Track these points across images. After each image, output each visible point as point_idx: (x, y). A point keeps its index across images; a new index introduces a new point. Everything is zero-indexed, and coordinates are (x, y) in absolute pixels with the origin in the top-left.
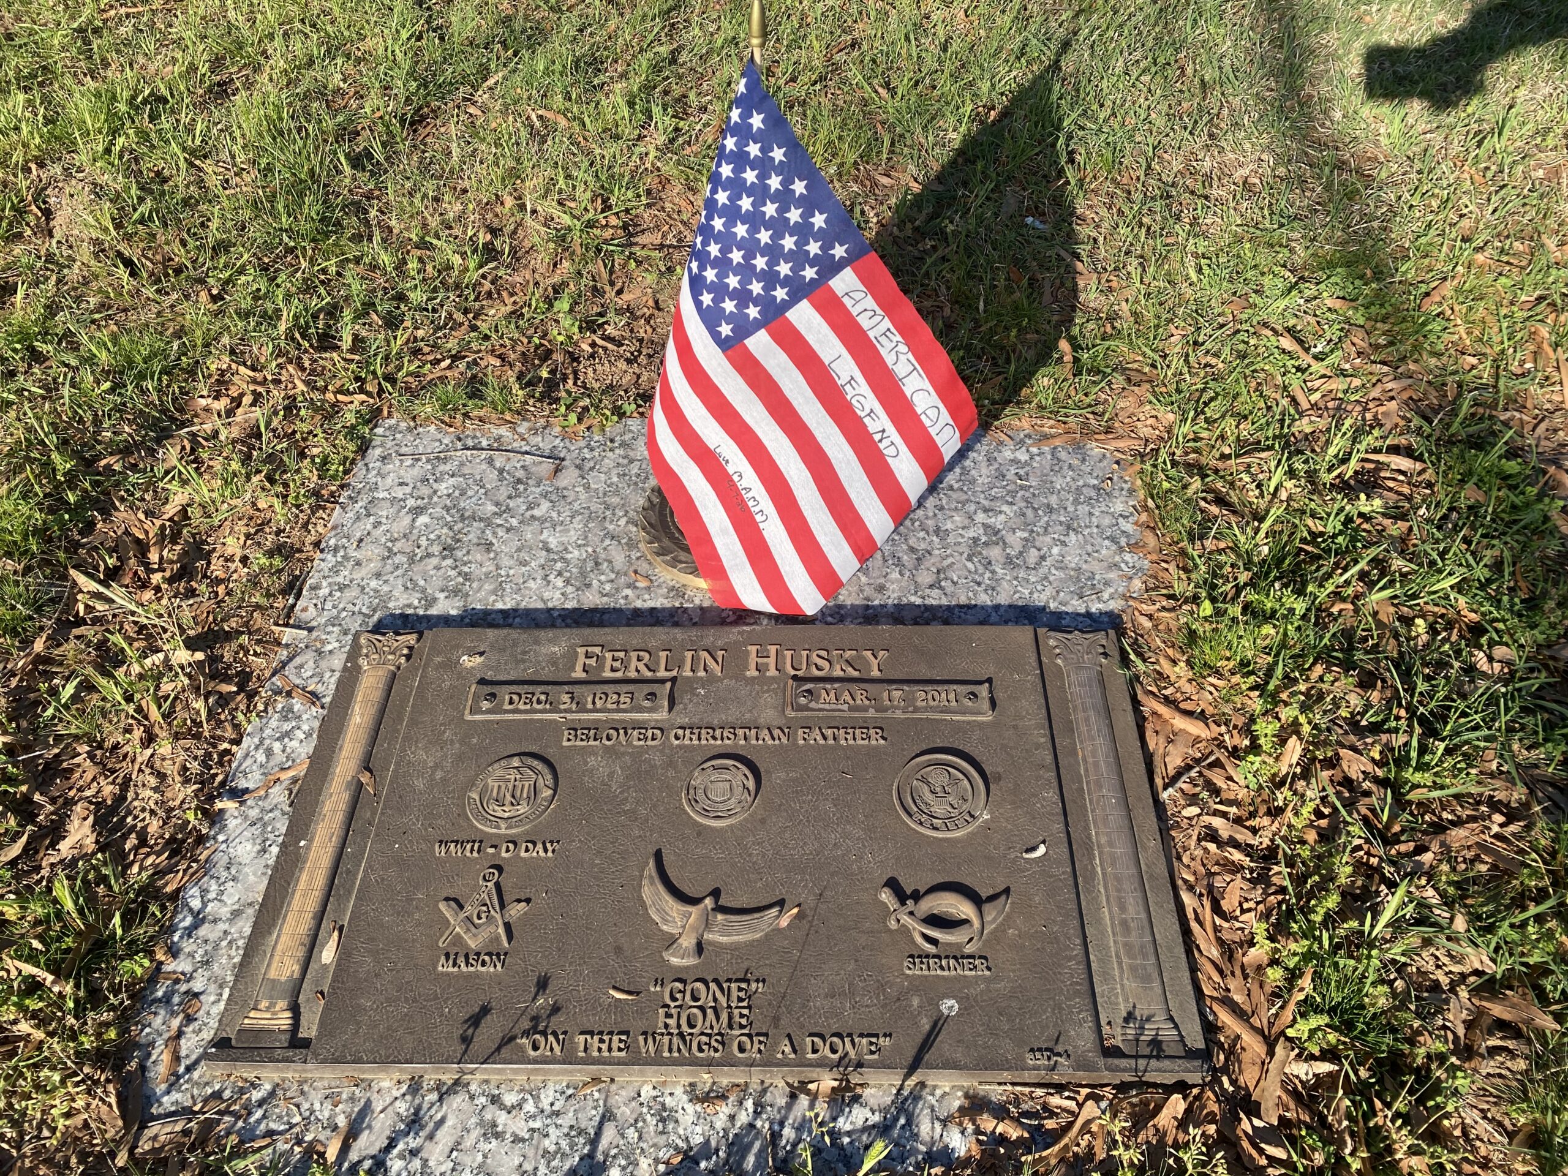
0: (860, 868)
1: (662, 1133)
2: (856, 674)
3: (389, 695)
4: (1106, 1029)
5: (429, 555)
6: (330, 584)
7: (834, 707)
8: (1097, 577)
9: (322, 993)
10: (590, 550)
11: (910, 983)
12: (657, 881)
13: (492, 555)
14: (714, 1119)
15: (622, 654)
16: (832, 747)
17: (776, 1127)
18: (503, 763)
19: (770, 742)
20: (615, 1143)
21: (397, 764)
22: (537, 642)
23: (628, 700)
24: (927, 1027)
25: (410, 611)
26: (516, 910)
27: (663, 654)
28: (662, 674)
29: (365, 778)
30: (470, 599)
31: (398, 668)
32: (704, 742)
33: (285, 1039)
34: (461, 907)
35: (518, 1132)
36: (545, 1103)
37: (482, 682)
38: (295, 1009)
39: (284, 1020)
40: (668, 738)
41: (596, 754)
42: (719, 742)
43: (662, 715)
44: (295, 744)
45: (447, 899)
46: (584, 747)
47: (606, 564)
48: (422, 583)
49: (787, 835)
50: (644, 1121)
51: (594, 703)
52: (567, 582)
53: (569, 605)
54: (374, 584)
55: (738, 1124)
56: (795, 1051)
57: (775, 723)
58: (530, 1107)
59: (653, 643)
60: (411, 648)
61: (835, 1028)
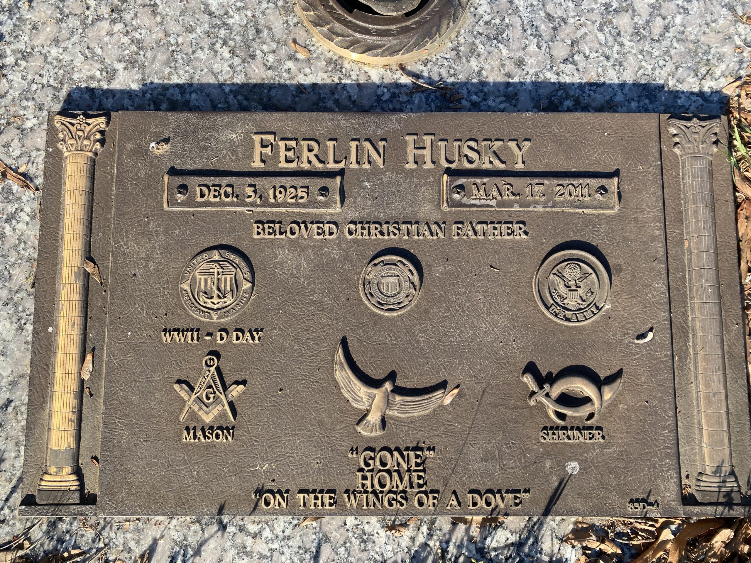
0: (506, 353)
1: (365, 550)
2: (502, 166)
3: (93, 183)
4: (685, 481)
5: (99, 18)
6: (13, 51)
7: (483, 202)
8: (713, 51)
9: (96, 458)
10: (249, 14)
11: (544, 449)
12: (346, 366)
13: (158, 19)
14: (400, 540)
15: (293, 143)
16: (482, 242)
17: (444, 545)
18: (205, 256)
19: (430, 237)
20: (331, 558)
21: (115, 254)
22: (215, 128)
23: (305, 195)
24: (556, 484)
25: (94, 85)
26: (236, 391)
27: (331, 144)
28: (332, 166)
29: (90, 268)
30: (147, 71)
31: (96, 154)
32: (374, 237)
33: (76, 497)
34: (192, 389)
35: (262, 551)
36: (278, 530)
37: (173, 172)
38: (78, 472)
39: (72, 482)
40: (342, 232)
41: (283, 247)
42: (386, 237)
43: (337, 209)
44: (21, 226)
45: (179, 382)
46: (272, 240)
47: (266, 32)
48: (99, 51)
49: (447, 324)
50: (351, 542)
51: (275, 197)
52: (233, 52)
53: (239, 79)
54: (55, 52)
55: (417, 544)
56: (459, 504)
57: (433, 218)
58: (267, 533)
59: (320, 132)
60: (102, 132)
61: (489, 485)
